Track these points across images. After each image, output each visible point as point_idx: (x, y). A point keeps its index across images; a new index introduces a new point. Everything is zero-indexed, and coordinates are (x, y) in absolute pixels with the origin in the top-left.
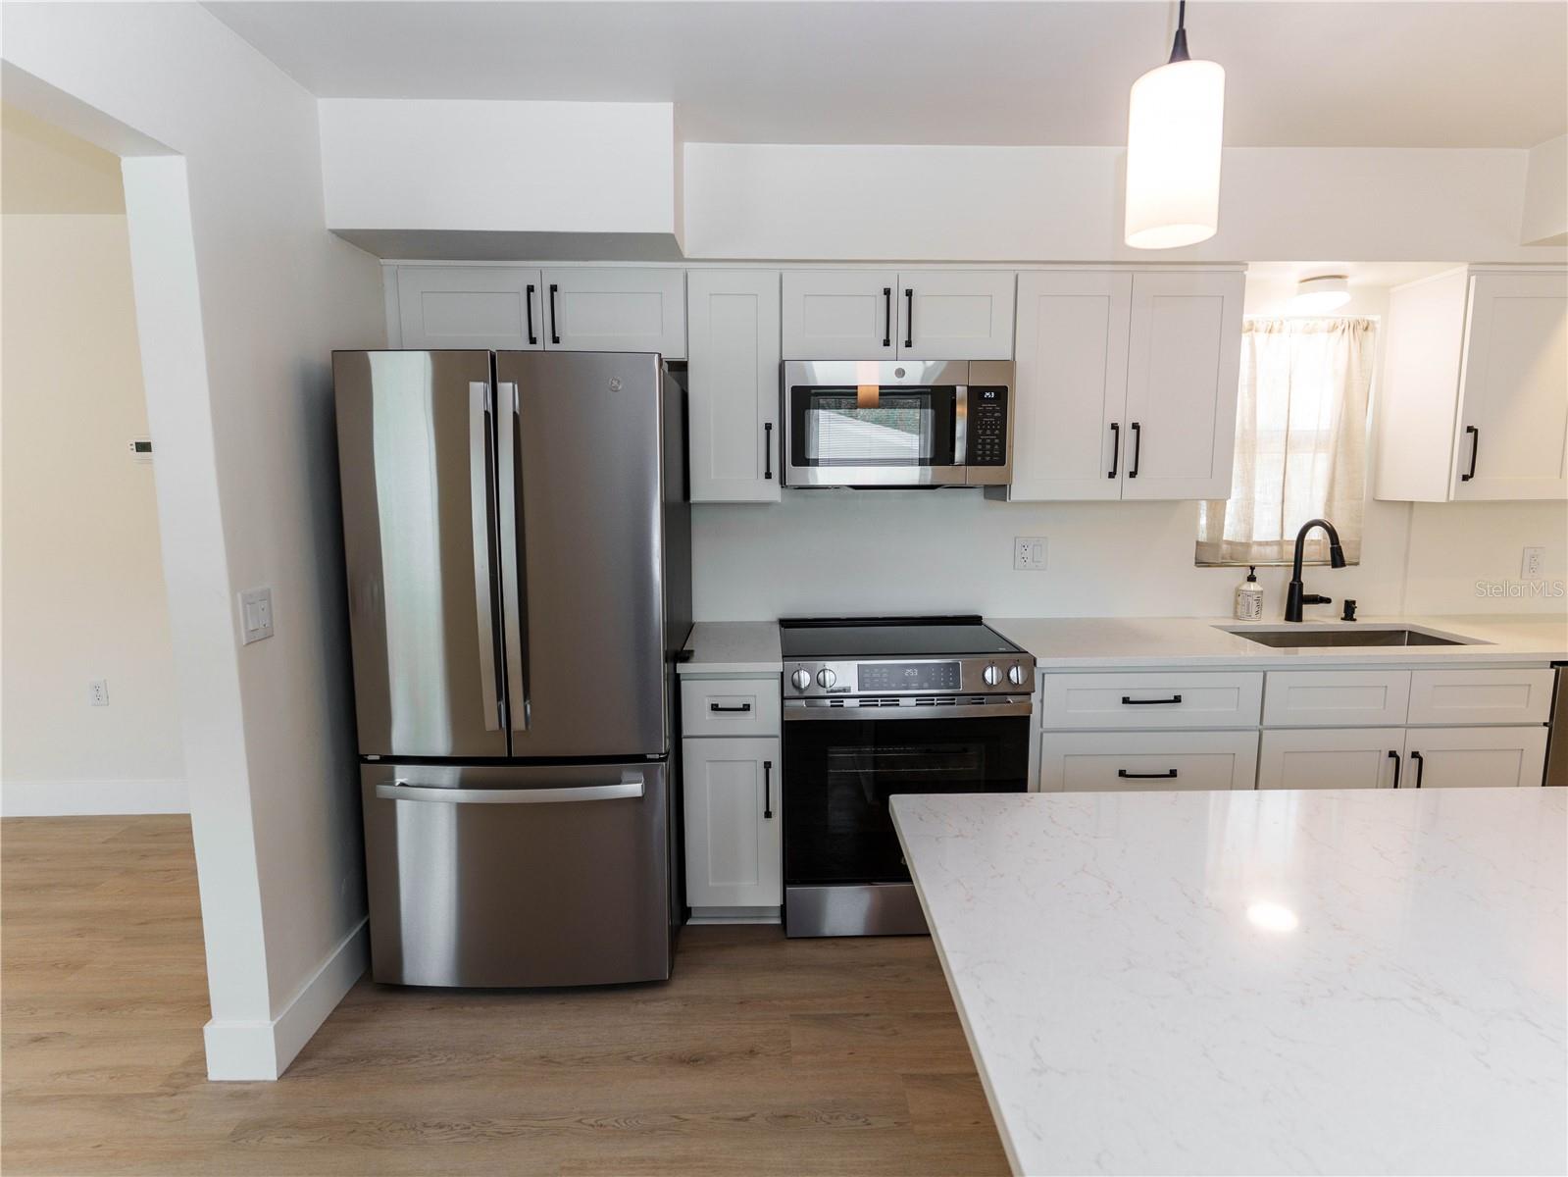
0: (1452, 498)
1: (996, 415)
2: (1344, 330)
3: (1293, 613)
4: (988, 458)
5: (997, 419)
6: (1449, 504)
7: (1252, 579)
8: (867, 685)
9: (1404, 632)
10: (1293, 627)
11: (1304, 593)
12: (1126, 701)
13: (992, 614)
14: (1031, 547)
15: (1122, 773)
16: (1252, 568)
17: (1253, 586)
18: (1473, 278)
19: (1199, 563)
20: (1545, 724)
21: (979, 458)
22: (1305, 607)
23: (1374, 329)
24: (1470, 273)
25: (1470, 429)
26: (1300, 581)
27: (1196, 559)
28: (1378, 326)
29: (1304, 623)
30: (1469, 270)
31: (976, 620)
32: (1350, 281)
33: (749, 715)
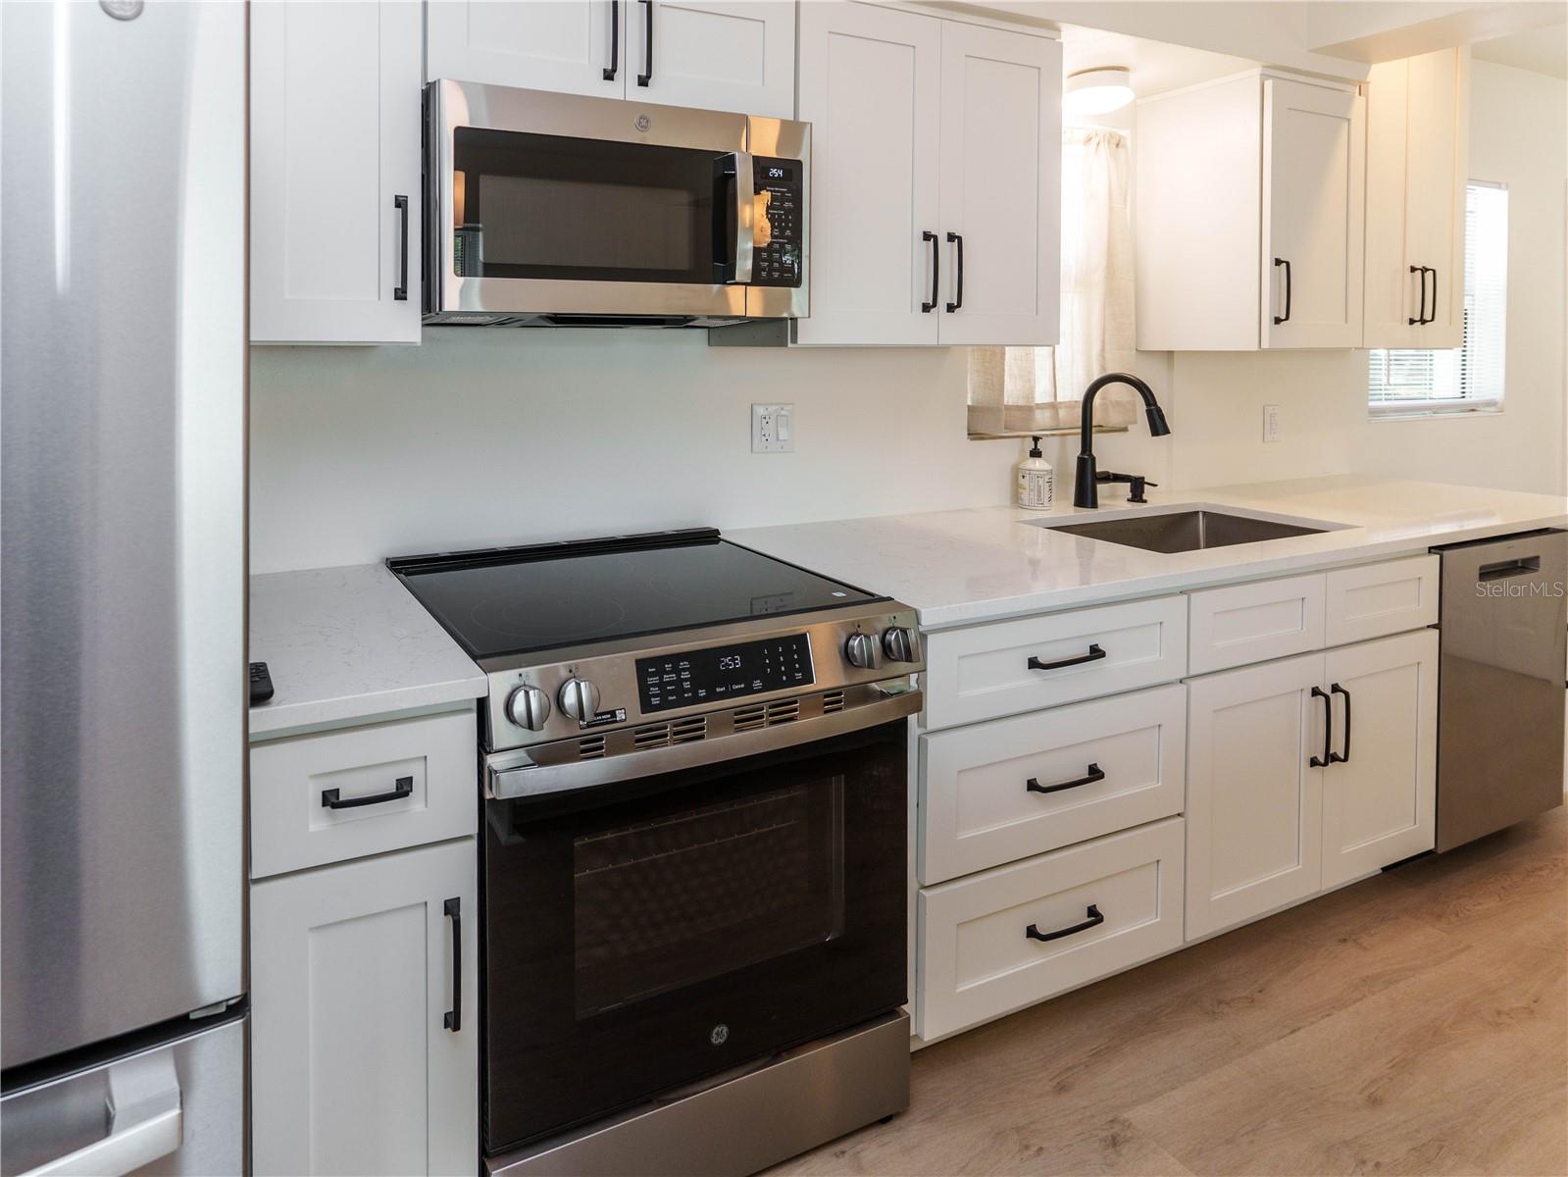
0: (1265, 345)
1: (787, 205)
2: (1098, 144)
3: (1085, 497)
4: (776, 275)
5: (788, 211)
6: (1262, 354)
7: (1036, 453)
8: (655, 701)
9: (1197, 513)
10: (1087, 516)
11: (1098, 470)
12: (1033, 664)
13: (734, 525)
14: (773, 417)
15: (1032, 786)
16: (1036, 439)
17: (1037, 464)
18: (1269, 84)
19: (974, 435)
20: (1434, 626)
21: (764, 274)
22: (1098, 486)
23: (1125, 146)
24: (1264, 77)
25: (1278, 262)
26: (1091, 455)
27: (968, 430)
28: (1129, 142)
29: (1099, 510)
30: (1262, 75)
31: (710, 537)
32: (1133, 77)
33: (415, 803)
